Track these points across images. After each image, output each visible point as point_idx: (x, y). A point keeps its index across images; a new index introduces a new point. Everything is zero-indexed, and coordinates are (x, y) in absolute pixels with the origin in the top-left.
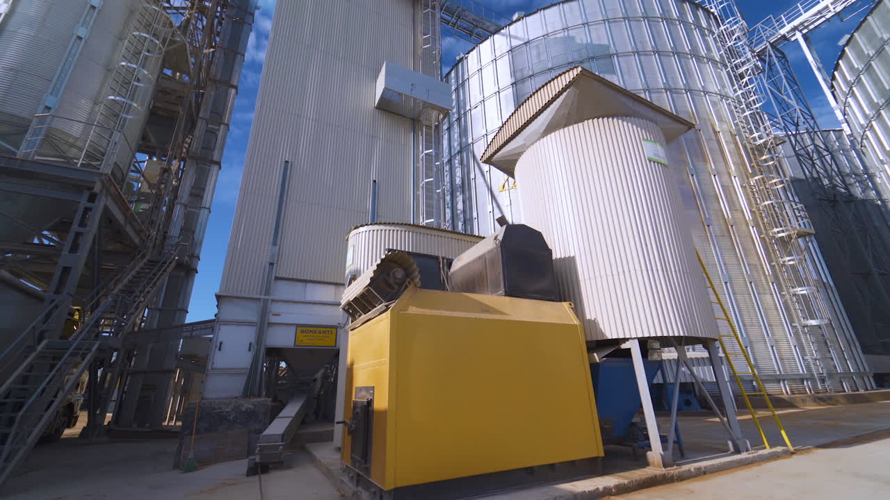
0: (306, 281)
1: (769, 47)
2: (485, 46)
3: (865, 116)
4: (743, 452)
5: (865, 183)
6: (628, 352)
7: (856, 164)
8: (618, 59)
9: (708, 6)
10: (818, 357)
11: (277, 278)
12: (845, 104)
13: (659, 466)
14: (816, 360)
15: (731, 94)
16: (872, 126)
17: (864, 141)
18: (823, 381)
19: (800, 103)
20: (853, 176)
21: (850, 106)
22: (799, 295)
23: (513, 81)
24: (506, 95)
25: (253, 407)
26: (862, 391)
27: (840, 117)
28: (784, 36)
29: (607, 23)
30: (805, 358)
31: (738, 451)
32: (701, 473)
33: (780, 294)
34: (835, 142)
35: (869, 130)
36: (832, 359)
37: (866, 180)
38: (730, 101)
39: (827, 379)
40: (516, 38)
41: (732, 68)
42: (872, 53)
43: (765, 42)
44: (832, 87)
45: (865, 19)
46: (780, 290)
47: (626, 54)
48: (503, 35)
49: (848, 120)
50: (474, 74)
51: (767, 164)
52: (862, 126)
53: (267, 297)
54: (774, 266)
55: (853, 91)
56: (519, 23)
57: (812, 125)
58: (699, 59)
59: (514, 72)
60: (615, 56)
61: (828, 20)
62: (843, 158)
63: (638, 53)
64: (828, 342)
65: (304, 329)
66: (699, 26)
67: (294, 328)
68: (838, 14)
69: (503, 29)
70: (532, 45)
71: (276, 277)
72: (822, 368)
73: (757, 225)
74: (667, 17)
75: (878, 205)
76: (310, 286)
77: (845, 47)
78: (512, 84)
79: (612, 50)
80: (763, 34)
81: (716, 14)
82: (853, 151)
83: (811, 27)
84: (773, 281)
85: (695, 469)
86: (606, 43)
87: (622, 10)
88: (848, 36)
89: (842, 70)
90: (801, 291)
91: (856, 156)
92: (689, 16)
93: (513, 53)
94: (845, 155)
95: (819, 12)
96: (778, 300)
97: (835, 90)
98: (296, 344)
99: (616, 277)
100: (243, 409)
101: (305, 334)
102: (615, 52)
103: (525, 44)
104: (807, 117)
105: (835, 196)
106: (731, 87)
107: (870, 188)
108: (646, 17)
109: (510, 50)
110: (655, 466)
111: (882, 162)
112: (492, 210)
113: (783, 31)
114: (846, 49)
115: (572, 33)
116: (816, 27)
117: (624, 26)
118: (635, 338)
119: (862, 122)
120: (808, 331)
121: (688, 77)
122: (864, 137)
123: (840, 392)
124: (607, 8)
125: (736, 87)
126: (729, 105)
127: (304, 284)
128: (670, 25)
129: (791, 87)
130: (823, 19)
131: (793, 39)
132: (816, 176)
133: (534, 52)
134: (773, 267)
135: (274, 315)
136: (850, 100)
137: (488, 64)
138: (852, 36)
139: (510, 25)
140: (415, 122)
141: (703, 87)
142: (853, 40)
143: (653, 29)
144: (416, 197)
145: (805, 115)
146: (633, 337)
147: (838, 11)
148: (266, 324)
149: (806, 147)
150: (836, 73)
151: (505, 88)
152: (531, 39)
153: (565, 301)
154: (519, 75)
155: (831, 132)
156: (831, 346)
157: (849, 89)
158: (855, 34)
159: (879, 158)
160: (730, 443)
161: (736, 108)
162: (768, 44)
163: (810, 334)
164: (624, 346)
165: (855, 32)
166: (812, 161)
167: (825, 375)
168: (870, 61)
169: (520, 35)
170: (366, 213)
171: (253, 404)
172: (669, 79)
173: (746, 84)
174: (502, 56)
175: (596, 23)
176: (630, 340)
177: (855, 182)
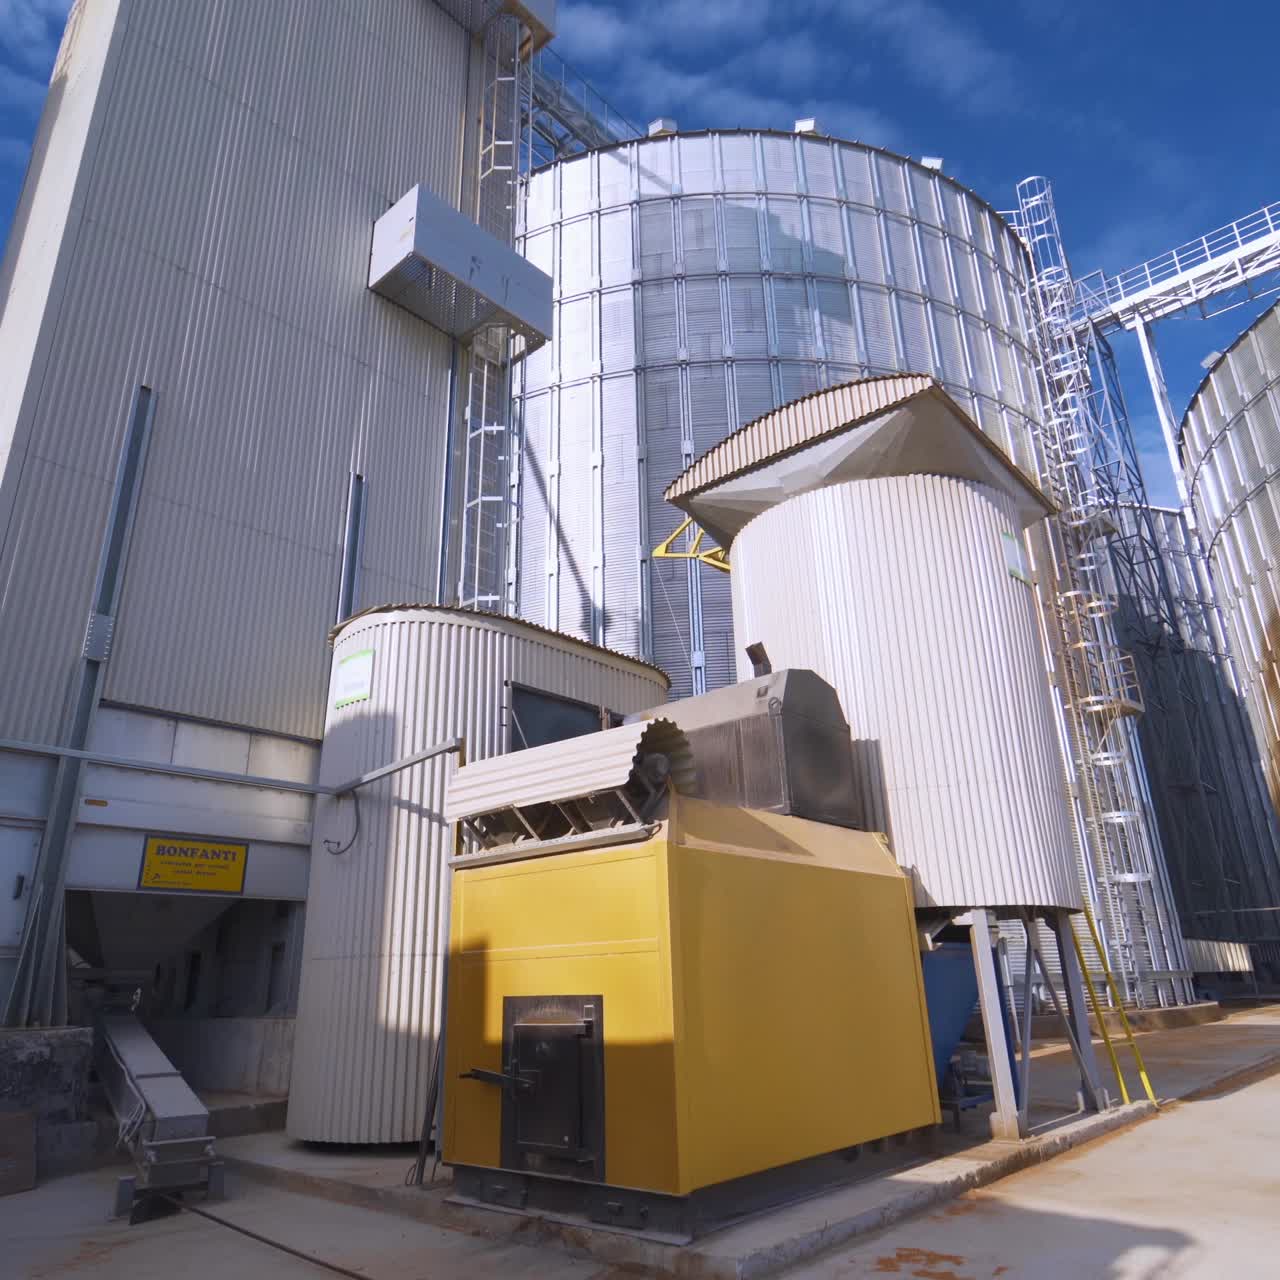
0: (177, 718)
1: (1091, 330)
2: (577, 173)
3: (1225, 506)
4: (1102, 1110)
5: (1198, 620)
6: (964, 933)
7: (1190, 583)
8: (859, 294)
9: (1017, 228)
10: (1130, 942)
11: (105, 704)
12: (1196, 474)
13: (1010, 1137)
14: (1125, 946)
15: (1041, 418)
16: (1231, 525)
17: (1215, 548)
18: (1132, 987)
19: (1127, 452)
20: (1183, 603)
21: (1202, 479)
22: (1113, 825)
23: (637, 277)
24: (615, 306)
25: (46, 1051)
26: (1181, 1006)
27: (1184, 495)
28: (1115, 317)
29: (844, 207)
30: (1112, 942)
31: (1092, 1108)
32: (1068, 1146)
33: (1084, 820)
34: (1164, 534)
35: (1225, 531)
36: (1147, 946)
37: (1199, 614)
38: (1039, 431)
39: (1139, 982)
40: (652, 177)
41: (1047, 367)
42: (1248, 396)
43: (1084, 319)
44: (1180, 437)
45: (1246, 335)
46: (1086, 815)
47: (874, 288)
48: (623, 160)
49: (1196, 502)
50: (540, 232)
51: (1082, 569)
52: (1216, 521)
53: (76, 753)
54: (1081, 765)
55: (1212, 456)
56: (663, 147)
57: (1140, 498)
58: (997, 334)
59: (639, 258)
60: (855, 286)
61: (1184, 308)
62: (1171, 568)
63: (897, 291)
64: (1144, 915)
65: (167, 844)
66: (1001, 267)
67: (138, 843)
68: (1199, 302)
69: (624, 145)
70: (689, 207)
71: (102, 700)
72: (1133, 963)
73: (1060, 684)
74: (953, 232)
75: (1211, 663)
76: (185, 730)
77: (1210, 372)
78: (633, 284)
79: (851, 273)
80: (1083, 301)
81: (1028, 249)
82: (1188, 557)
83: (1159, 313)
84: (1076, 795)
85: (1060, 1139)
86: (841, 252)
87: (874, 192)
88: (1216, 355)
89: (1200, 411)
90: (1117, 817)
91: (1190, 567)
92: (987, 241)
93: (644, 212)
94: (1175, 563)
95: (1174, 290)
96: (1081, 831)
97: (1184, 443)
98: (142, 883)
99: (954, 790)
100: (22, 1057)
101: (166, 857)
102: (855, 279)
103: (672, 198)
104: (1134, 480)
105: (1159, 638)
106: (1041, 405)
107: (1204, 630)
108: (917, 221)
109: (637, 203)
110: (1004, 1138)
111: (1235, 591)
112: (555, 573)
113: (1116, 307)
114: (1212, 376)
115: (776, 208)
116: (1165, 316)
117: (877, 224)
118: (981, 907)
119: (1218, 514)
120: (1120, 893)
121: (976, 366)
122: (1216, 541)
123: (1152, 1007)
124: (848, 177)
125: (1049, 406)
126: (1036, 438)
127: (172, 723)
128: (956, 249)
129: (1116, 418)
130: (1177, 305)
131: (1129, 326)
132: (1134, 594)
133: (691, 224)
134: (1077, 767)
135: (89, 802)
136: (1205, 469)
137: (579, 218)
138: (1224, 356)
139: (641, 141)
140: (457, 347)
141: (999, 393)
142: (1224, 364)
143: (927, 250)
144: (451, 534)
145: (1132, 477)
146: (979, 904)
147: (1200, 297)
148: (71, 827)
149: (1125, 538)
150: (1190, 414)
151: (617, 289)
152: (686, 192)
153: (875, 830)
154: (651, 268)
155: (1161, 514)
156: (1148, 922)
157: (1206, 450)
158: (1228, 354)
159: (1233, 585)
160: (1080, 1096)
161: (1046, 447)
162: (1089, 325)
163: (1121, 900)
164: (959, 921)
165: (1228, 351)
166: (1132, 565)
167: (1137, 975)
168: (1243, 410)
169: (663, 173)
170: (334, 556)
171: (49, 1045)
172: (947, 363)
173: (1065, 406)
174: (615, 210)
175: (824, 202)
176: (973, 911)
177: (1185, 615)
